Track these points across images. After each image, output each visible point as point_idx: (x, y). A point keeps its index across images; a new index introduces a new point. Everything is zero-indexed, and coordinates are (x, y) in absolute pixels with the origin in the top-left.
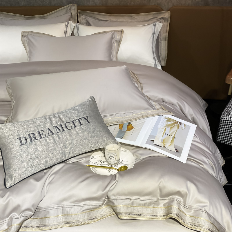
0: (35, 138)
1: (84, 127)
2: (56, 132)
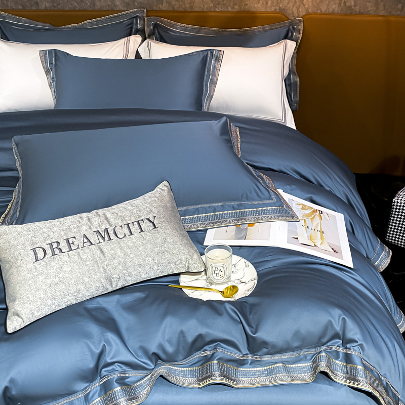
0: (61, 249)
1: (147, 235)
2: (98, 241)
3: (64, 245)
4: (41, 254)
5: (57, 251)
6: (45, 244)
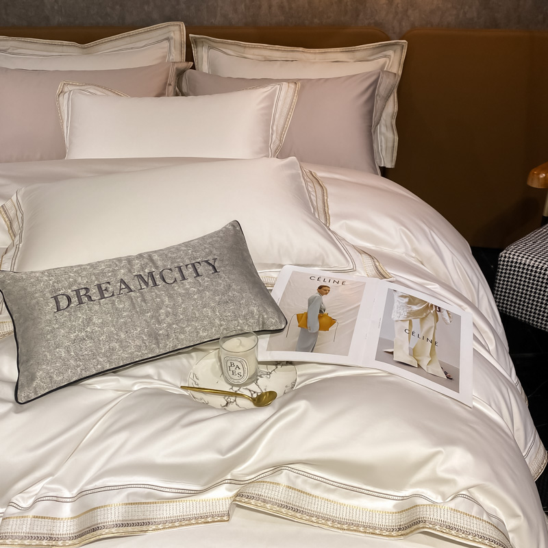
1: (205, 281)
6: (70, 291)
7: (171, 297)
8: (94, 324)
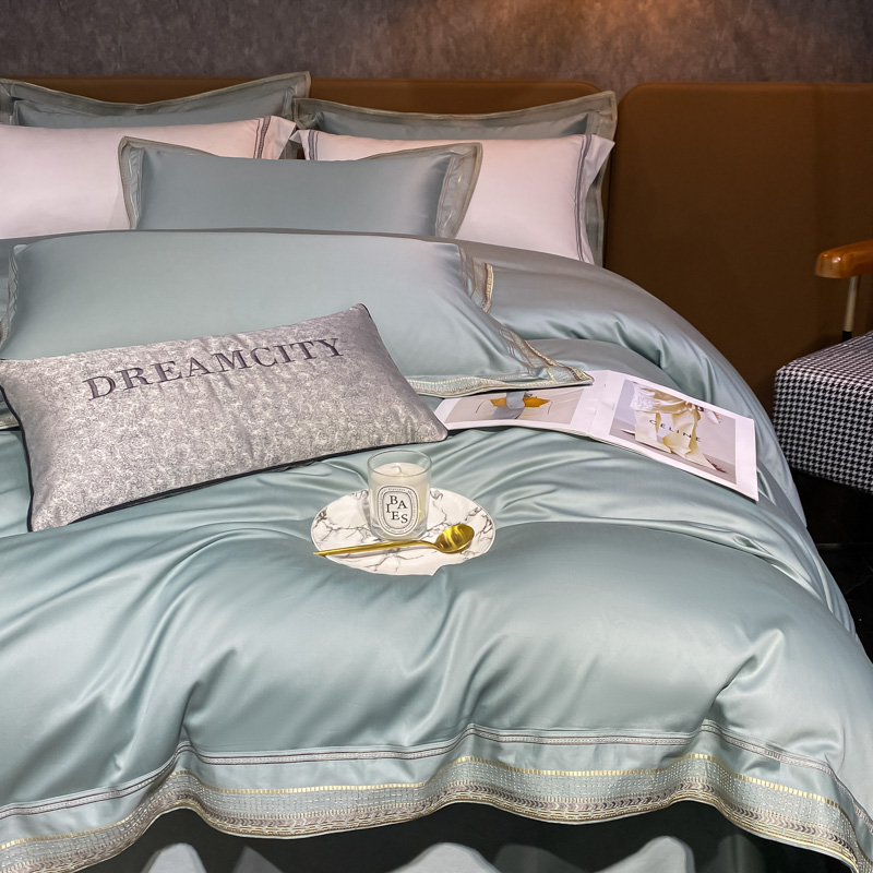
0: (145, 379)
1: (321, 364)
2: (221, 369)
3: (151, 374)
4: (103, 387)
5: (136, 382)
6: (112, 372)
7: (269, 383)
8: (152, 415)
